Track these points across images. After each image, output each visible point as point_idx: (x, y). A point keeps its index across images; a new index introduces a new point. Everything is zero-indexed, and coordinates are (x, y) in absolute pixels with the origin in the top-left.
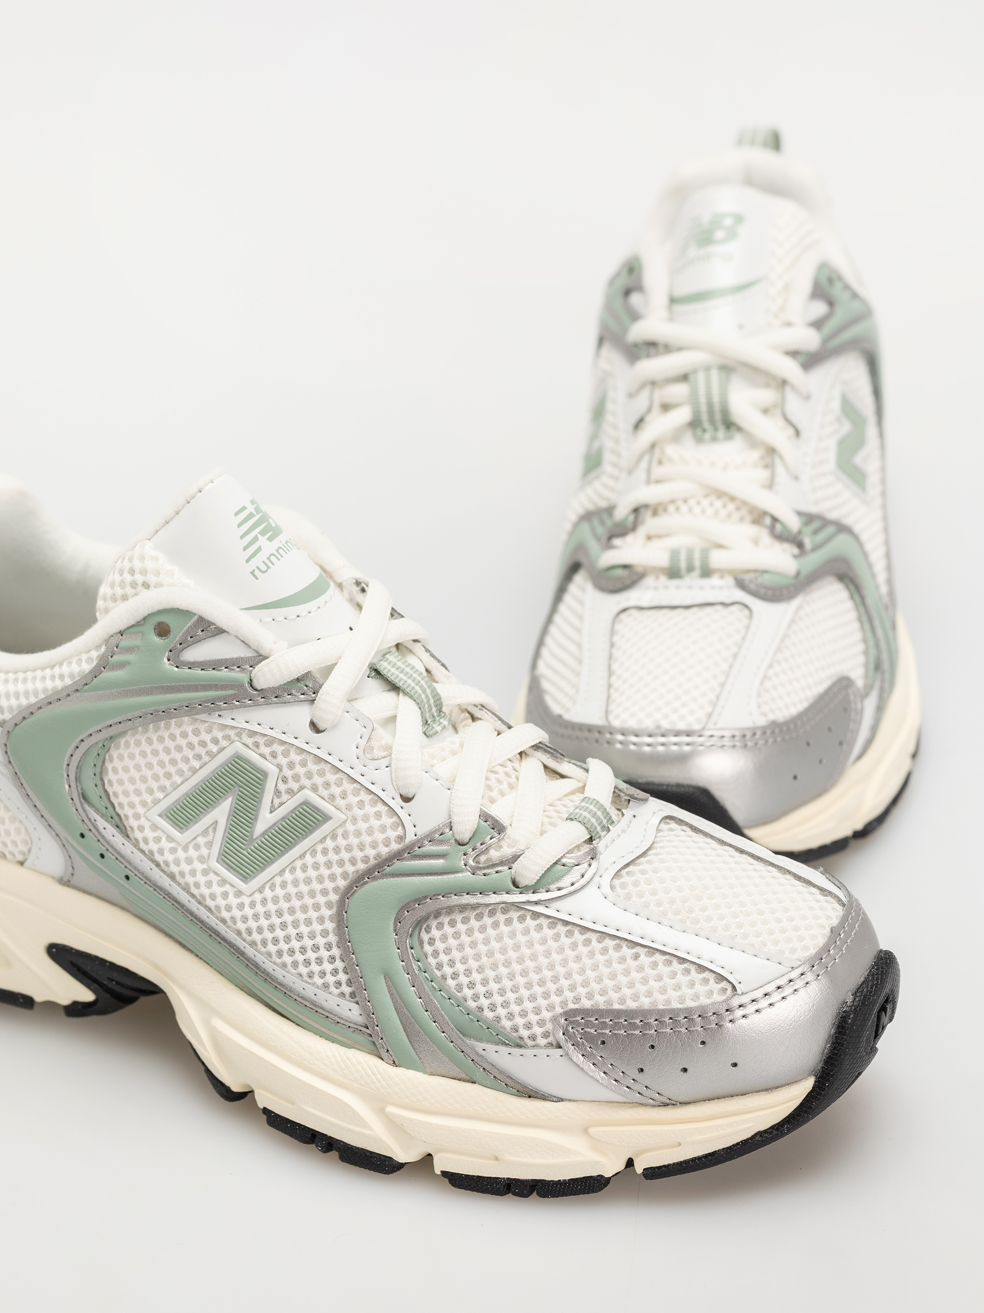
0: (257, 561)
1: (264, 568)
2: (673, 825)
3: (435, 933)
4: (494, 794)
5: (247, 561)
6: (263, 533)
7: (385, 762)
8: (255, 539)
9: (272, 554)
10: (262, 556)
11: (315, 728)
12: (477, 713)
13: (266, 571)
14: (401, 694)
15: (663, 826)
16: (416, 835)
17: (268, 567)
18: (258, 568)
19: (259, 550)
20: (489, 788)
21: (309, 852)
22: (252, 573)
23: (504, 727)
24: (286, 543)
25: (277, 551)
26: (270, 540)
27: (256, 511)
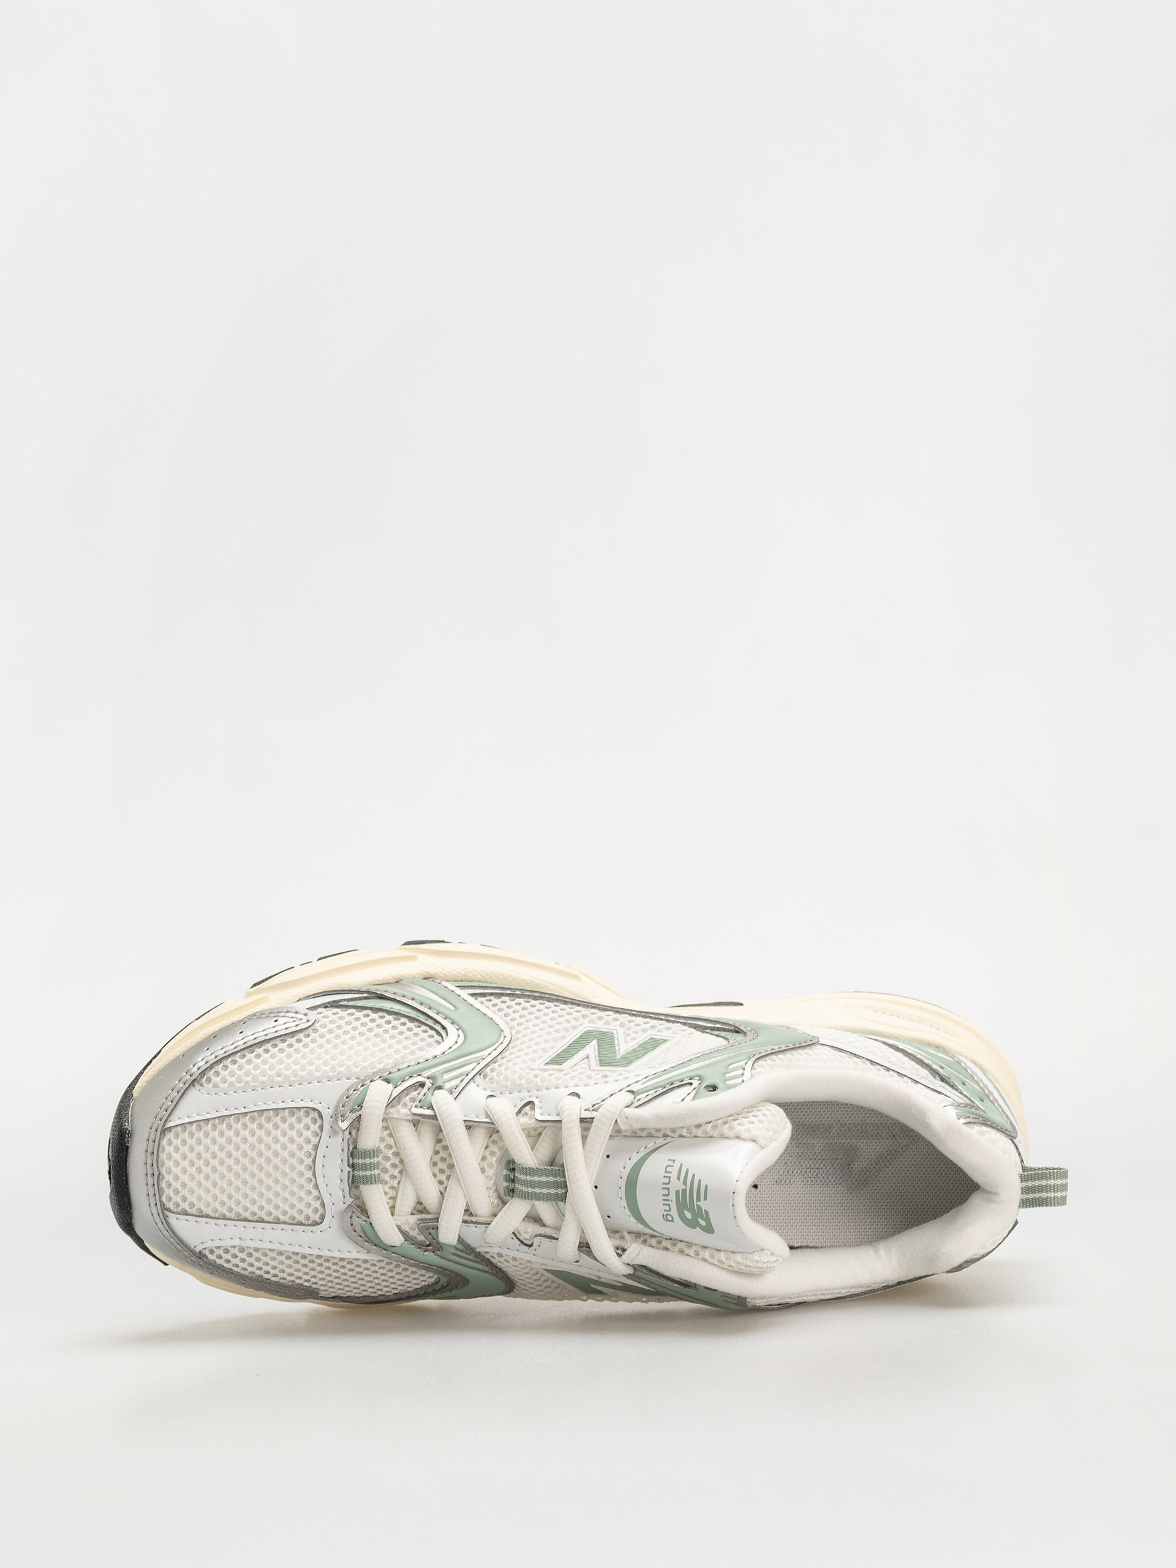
0: (675, 1170)
1: (669, 1169)
2: (315, 1216)
5: (681, 1165)
8: (685, 1183)
15: (321, 1210)
18: (672, 1166)
24: (669, 1205)
25: (668, 1189)
26: (677, 1192)
27: (699, 1207)
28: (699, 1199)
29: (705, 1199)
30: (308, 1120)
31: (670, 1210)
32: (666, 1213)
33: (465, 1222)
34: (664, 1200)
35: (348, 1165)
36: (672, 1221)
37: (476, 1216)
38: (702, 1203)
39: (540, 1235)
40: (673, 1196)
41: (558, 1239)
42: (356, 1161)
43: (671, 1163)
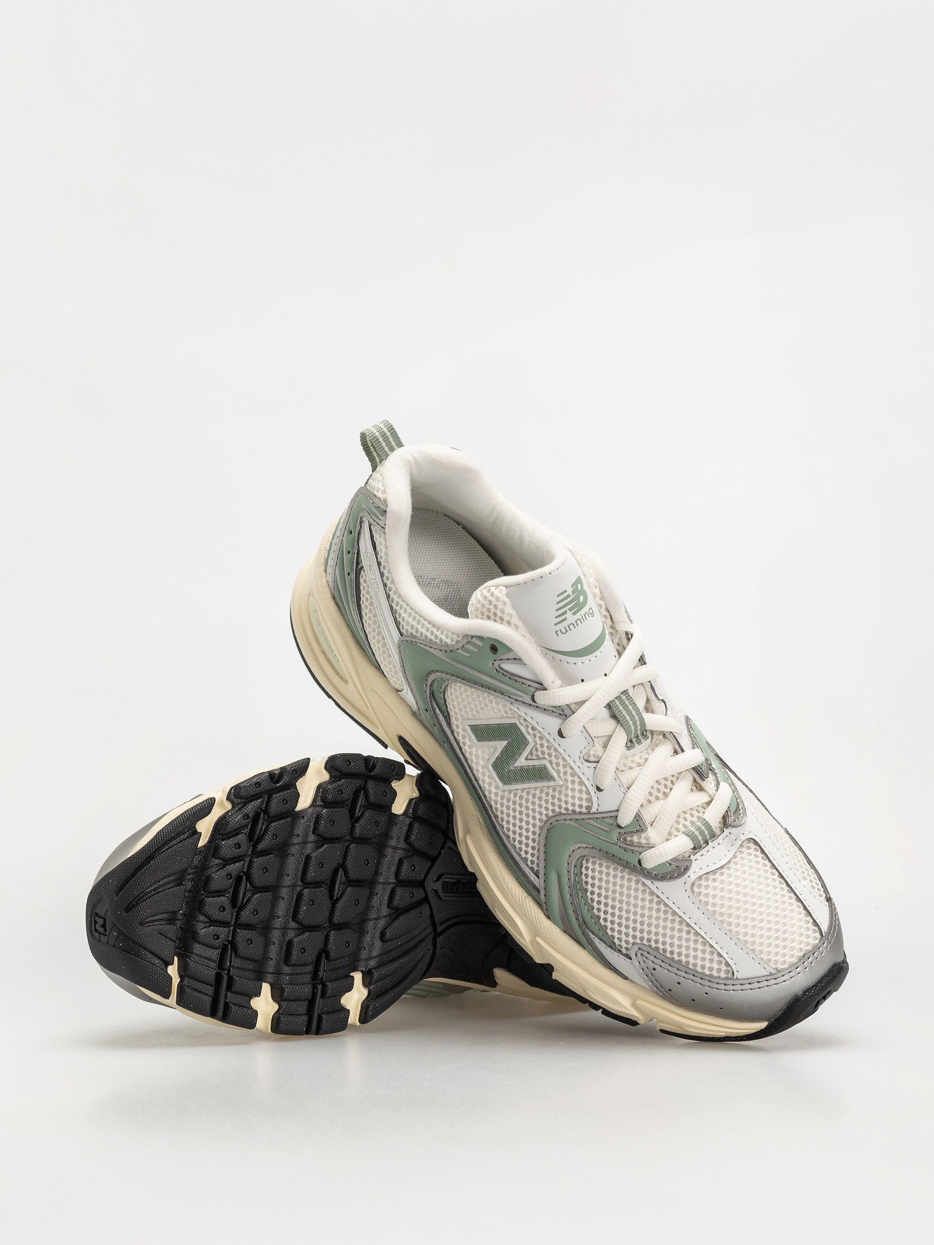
0: (561, 626)
1: (564, 631)
2: (752, 845)
3: (590, 865)
4: (652, 799)
5: (555, 625)
6: (570, 609)
7: (594, 765)
8: (565, 613)
9: (572, 624)
10: (565, 624)
11: (561, 734)
12: (668, 735)
13: (565, 633)
14: (619, 725)
15: (746, 844)
16: (597, 810)
17: (567, 631)
18: (560, 630)
19: (565, 619)
20: (651, 794)
21: (539, 788)
22: (556, 632)
23: (679, 750)
24: (584, 615)
25: (576, 622)
26: (574, 614)
27: (573, 592)
28: (569, 596)
29: (565, 591)
30: (703, 890)
31: (586, 613)
32: (590, 615)
33: (683, 751)
34: (584, 621)
35: (708, 845)
36: (591, 608)
37: (674, 747)
38: (570, 592)
39: (656, 696)
40: (578, 616)
41: (650, 682)
42: (702, 842)
43: (559, 633)
